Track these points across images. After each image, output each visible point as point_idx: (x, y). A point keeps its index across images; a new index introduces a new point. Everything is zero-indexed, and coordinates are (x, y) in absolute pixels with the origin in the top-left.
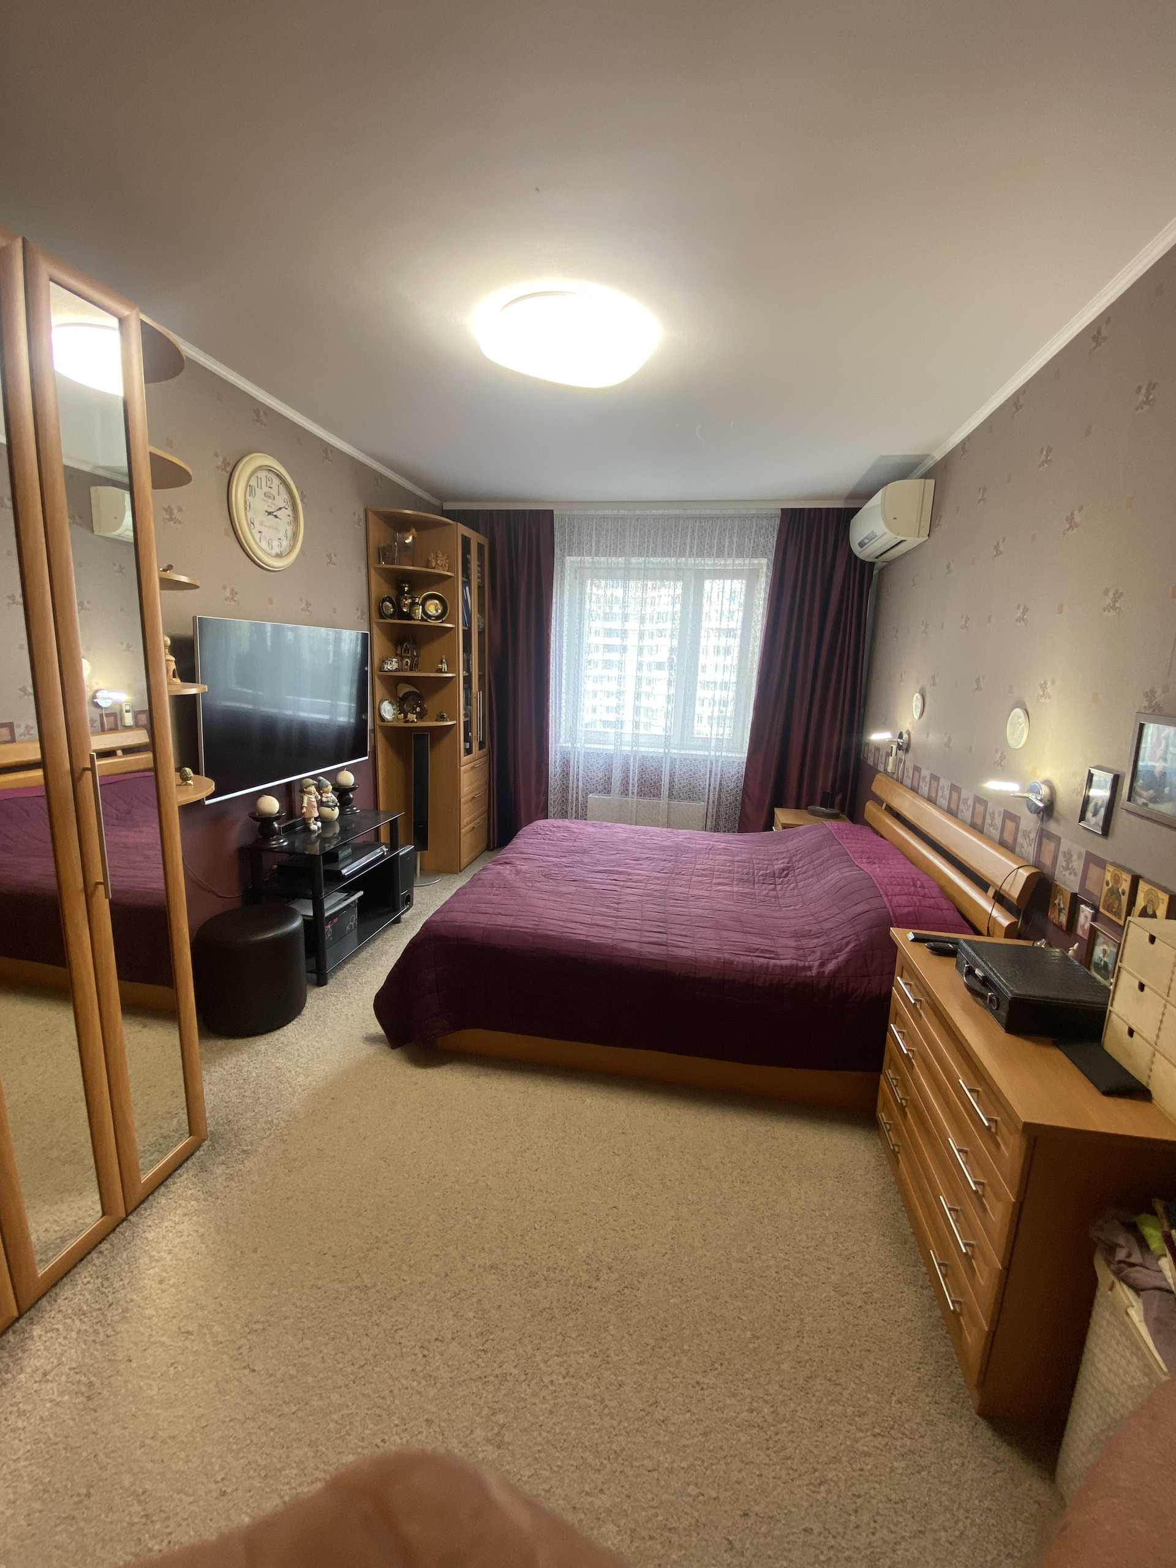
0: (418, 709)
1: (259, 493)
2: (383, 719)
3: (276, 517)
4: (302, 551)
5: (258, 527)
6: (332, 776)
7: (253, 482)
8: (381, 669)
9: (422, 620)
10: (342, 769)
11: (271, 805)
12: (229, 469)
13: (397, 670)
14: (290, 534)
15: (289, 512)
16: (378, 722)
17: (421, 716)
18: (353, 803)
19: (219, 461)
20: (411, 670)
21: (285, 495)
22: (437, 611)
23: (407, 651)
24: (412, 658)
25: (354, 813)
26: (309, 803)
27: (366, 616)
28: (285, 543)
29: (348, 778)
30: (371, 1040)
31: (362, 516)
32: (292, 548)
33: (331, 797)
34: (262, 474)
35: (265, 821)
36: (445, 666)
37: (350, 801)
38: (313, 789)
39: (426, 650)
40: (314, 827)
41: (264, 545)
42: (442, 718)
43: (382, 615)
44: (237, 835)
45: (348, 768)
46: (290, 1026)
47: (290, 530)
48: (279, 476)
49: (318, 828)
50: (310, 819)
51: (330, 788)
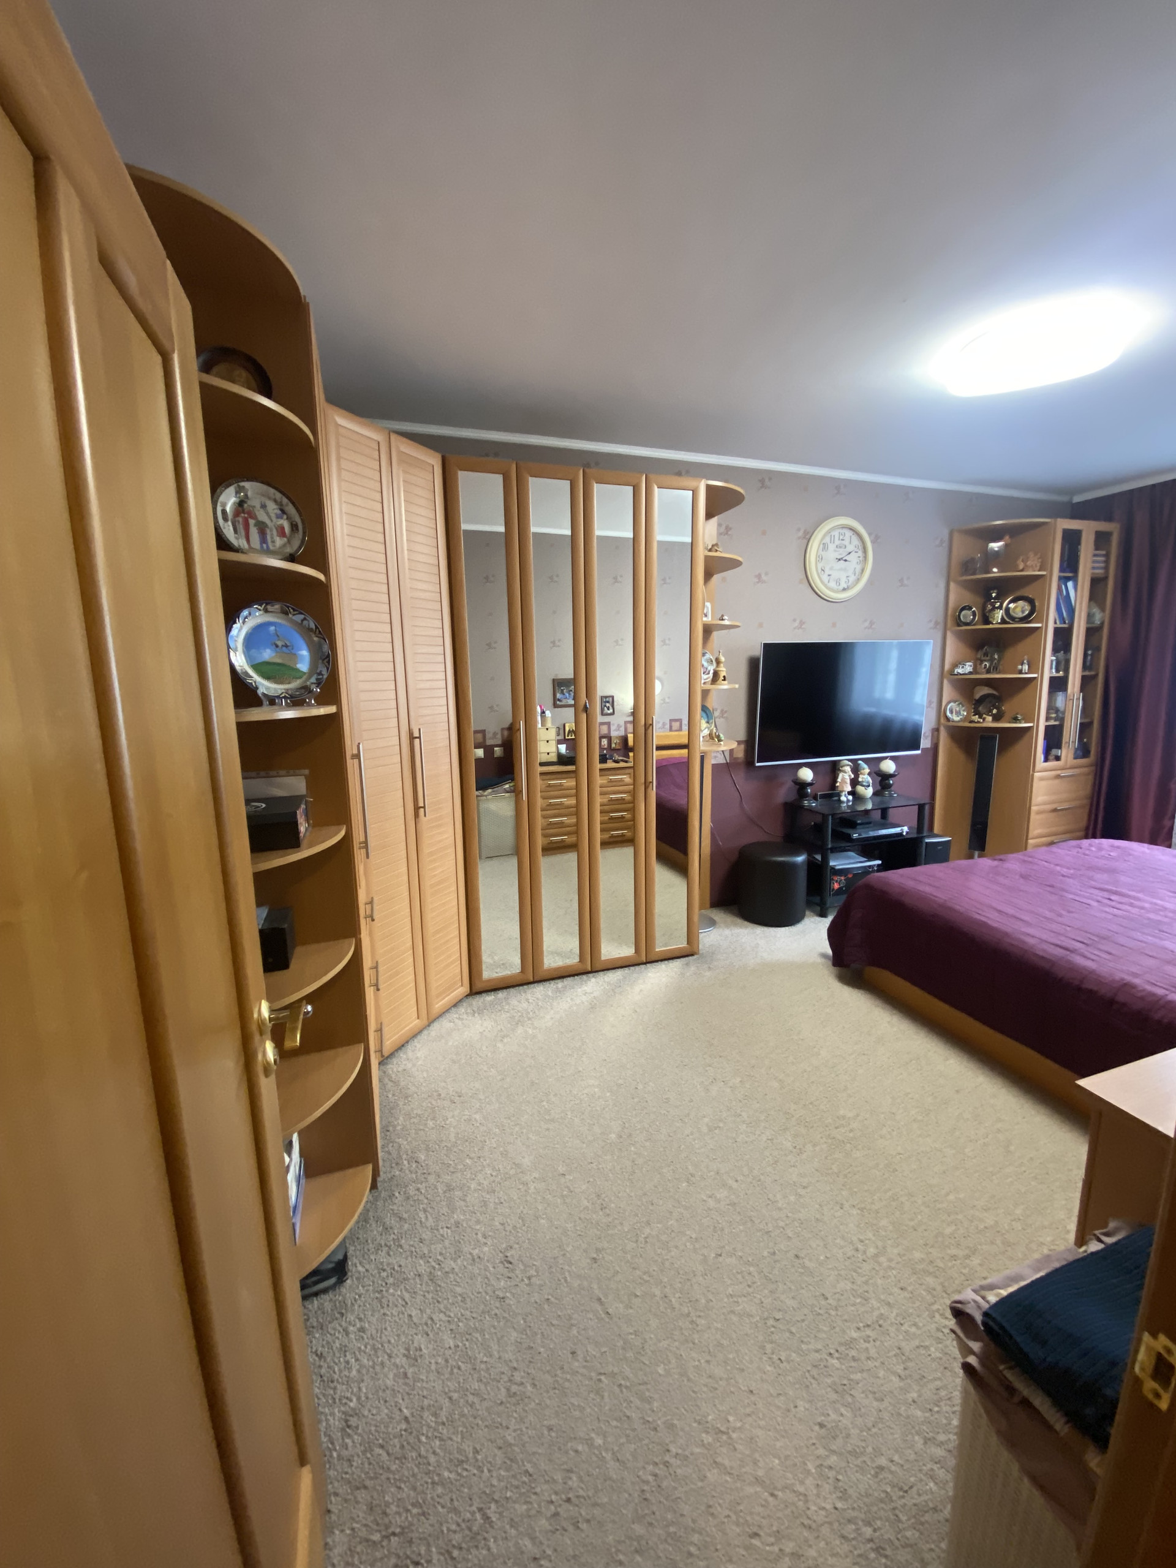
0: (995, 711)
1: (832, 547)
2: (948, 719)
3: (846, 560)
4: (870, 582)
5: (827, 572)
6: (874, 763)
7: (827, 540)
8: (951, 673)
9: (1003, 621)
10: (886, 758)
11: (807, 774)
12: (808, 537)
13: (970, 673)
14: (858, 570)
15: (860, 553)
16: (943, 720)
17: (997, 718)
18: (892, 788)
19: (801, 534)
20: (988, 672)
21: (856, 541)
22: (1023, 612)
23: (986, 654)
24: (991, 660)
25: (891, 796)
26: (843, 780)
27: (941, 627)
28: (852, 578)
29: (889, 766)
30: (824, 956)
31: (946, 538)
32: (858, 580)
33: (865, 777)
34: (836, 533)
35: (802, 785)
36: (1026, 667)
37: (889, 786)
38: (848, 769)
39: (1009, 653)
40: (843, 798)
41: (832, 584)
42: (1016, 720)
43: (959, 622)
44: (784, 793)
45: (892, 758)
46: (783, 929)
47: (859, 568)
48: (851, 529)
49: (848, 801)
50: (842, 791)
51: (867, 770)
